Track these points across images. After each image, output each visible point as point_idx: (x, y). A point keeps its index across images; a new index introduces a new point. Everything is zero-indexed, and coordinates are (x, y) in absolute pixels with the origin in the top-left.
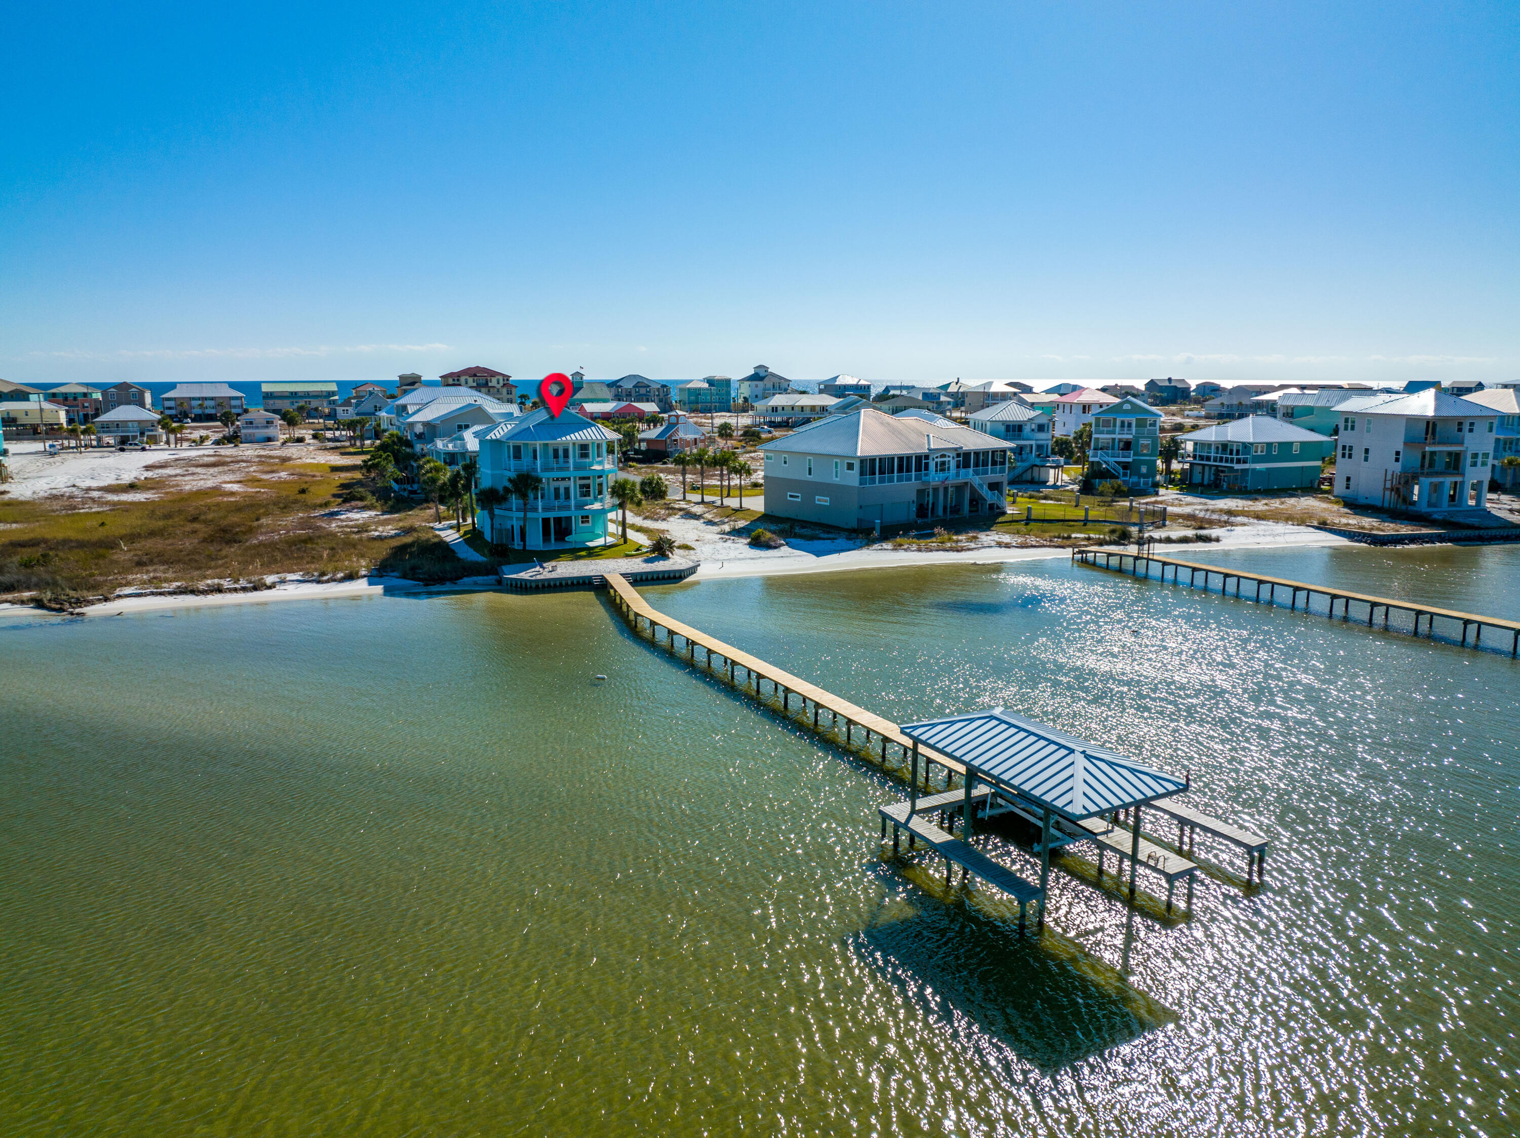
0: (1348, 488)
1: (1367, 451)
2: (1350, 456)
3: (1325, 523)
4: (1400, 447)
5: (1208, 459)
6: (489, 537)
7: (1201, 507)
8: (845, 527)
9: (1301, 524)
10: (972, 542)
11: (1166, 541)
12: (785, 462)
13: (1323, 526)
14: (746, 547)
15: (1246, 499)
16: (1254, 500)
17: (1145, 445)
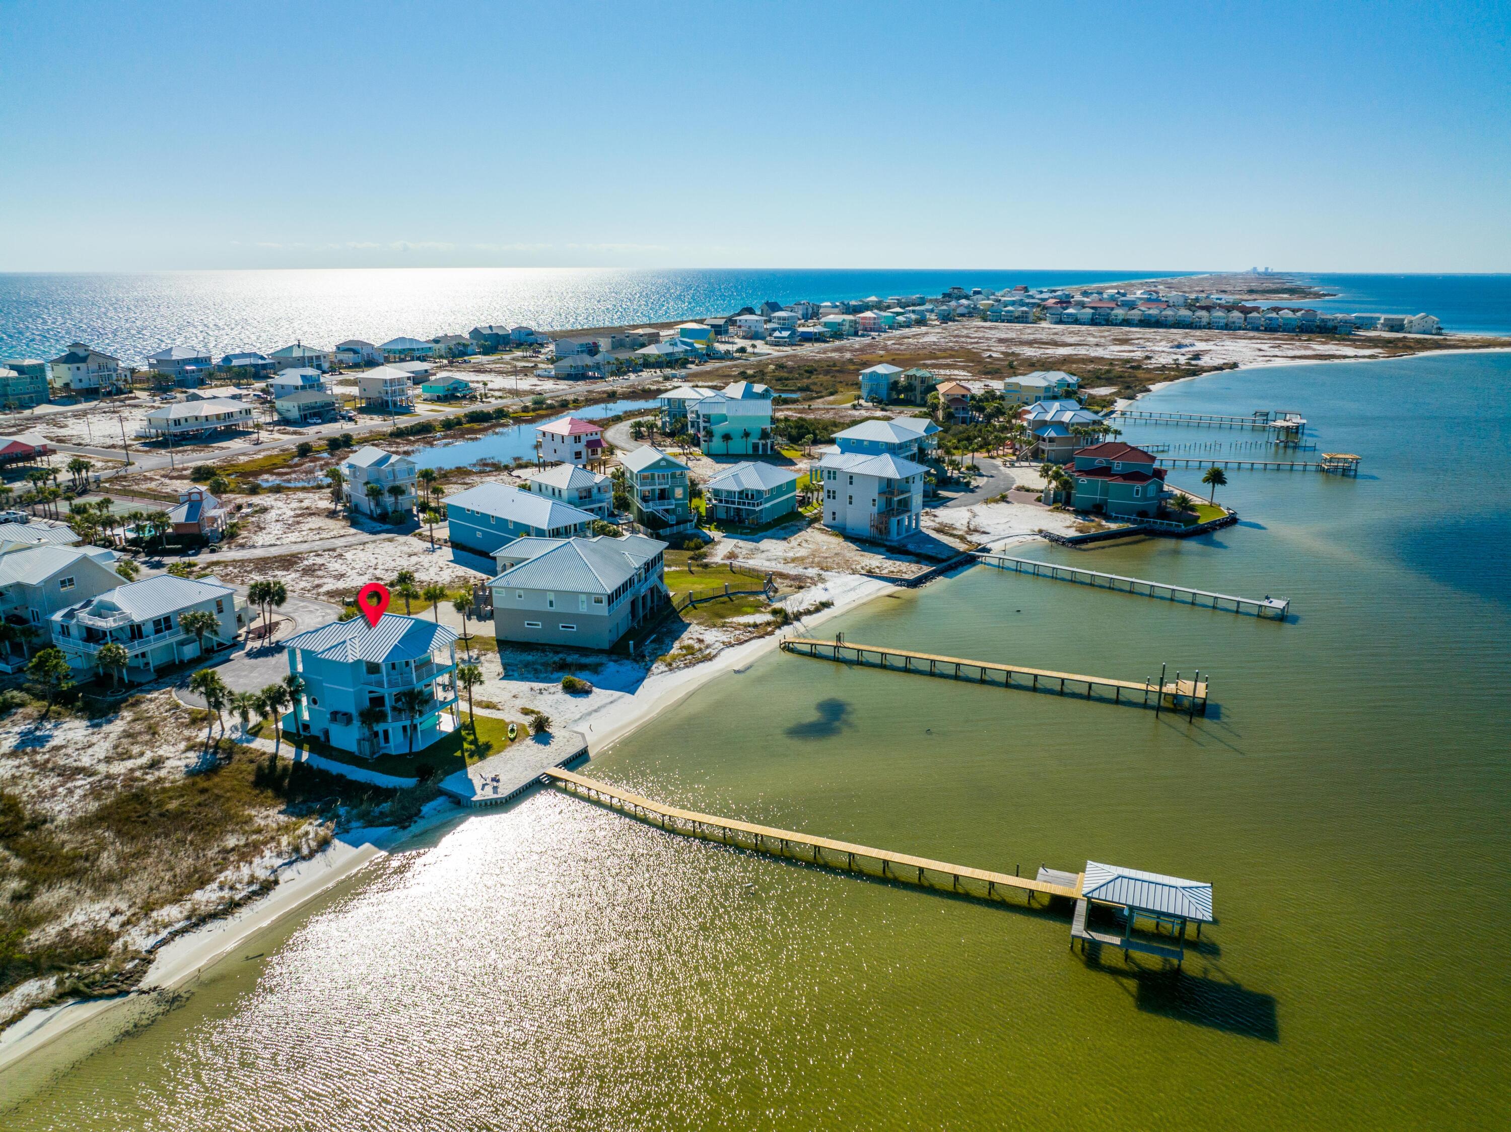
0: (834, 519)
1: (851, 497)
2: (834, 498)
3: (870, 571)
4: (876, 496)
5: (733, 503)
6: (353, 748)
7: (764, 555)
8: (596, 648)
9: (854, 572)
10: (708, 647)
11: (808, 612)
12: (520, 596)
13: (870, 574)
14: (568, 697)
15: (778, 538)
16: (785, 539)
17: (679, 492)
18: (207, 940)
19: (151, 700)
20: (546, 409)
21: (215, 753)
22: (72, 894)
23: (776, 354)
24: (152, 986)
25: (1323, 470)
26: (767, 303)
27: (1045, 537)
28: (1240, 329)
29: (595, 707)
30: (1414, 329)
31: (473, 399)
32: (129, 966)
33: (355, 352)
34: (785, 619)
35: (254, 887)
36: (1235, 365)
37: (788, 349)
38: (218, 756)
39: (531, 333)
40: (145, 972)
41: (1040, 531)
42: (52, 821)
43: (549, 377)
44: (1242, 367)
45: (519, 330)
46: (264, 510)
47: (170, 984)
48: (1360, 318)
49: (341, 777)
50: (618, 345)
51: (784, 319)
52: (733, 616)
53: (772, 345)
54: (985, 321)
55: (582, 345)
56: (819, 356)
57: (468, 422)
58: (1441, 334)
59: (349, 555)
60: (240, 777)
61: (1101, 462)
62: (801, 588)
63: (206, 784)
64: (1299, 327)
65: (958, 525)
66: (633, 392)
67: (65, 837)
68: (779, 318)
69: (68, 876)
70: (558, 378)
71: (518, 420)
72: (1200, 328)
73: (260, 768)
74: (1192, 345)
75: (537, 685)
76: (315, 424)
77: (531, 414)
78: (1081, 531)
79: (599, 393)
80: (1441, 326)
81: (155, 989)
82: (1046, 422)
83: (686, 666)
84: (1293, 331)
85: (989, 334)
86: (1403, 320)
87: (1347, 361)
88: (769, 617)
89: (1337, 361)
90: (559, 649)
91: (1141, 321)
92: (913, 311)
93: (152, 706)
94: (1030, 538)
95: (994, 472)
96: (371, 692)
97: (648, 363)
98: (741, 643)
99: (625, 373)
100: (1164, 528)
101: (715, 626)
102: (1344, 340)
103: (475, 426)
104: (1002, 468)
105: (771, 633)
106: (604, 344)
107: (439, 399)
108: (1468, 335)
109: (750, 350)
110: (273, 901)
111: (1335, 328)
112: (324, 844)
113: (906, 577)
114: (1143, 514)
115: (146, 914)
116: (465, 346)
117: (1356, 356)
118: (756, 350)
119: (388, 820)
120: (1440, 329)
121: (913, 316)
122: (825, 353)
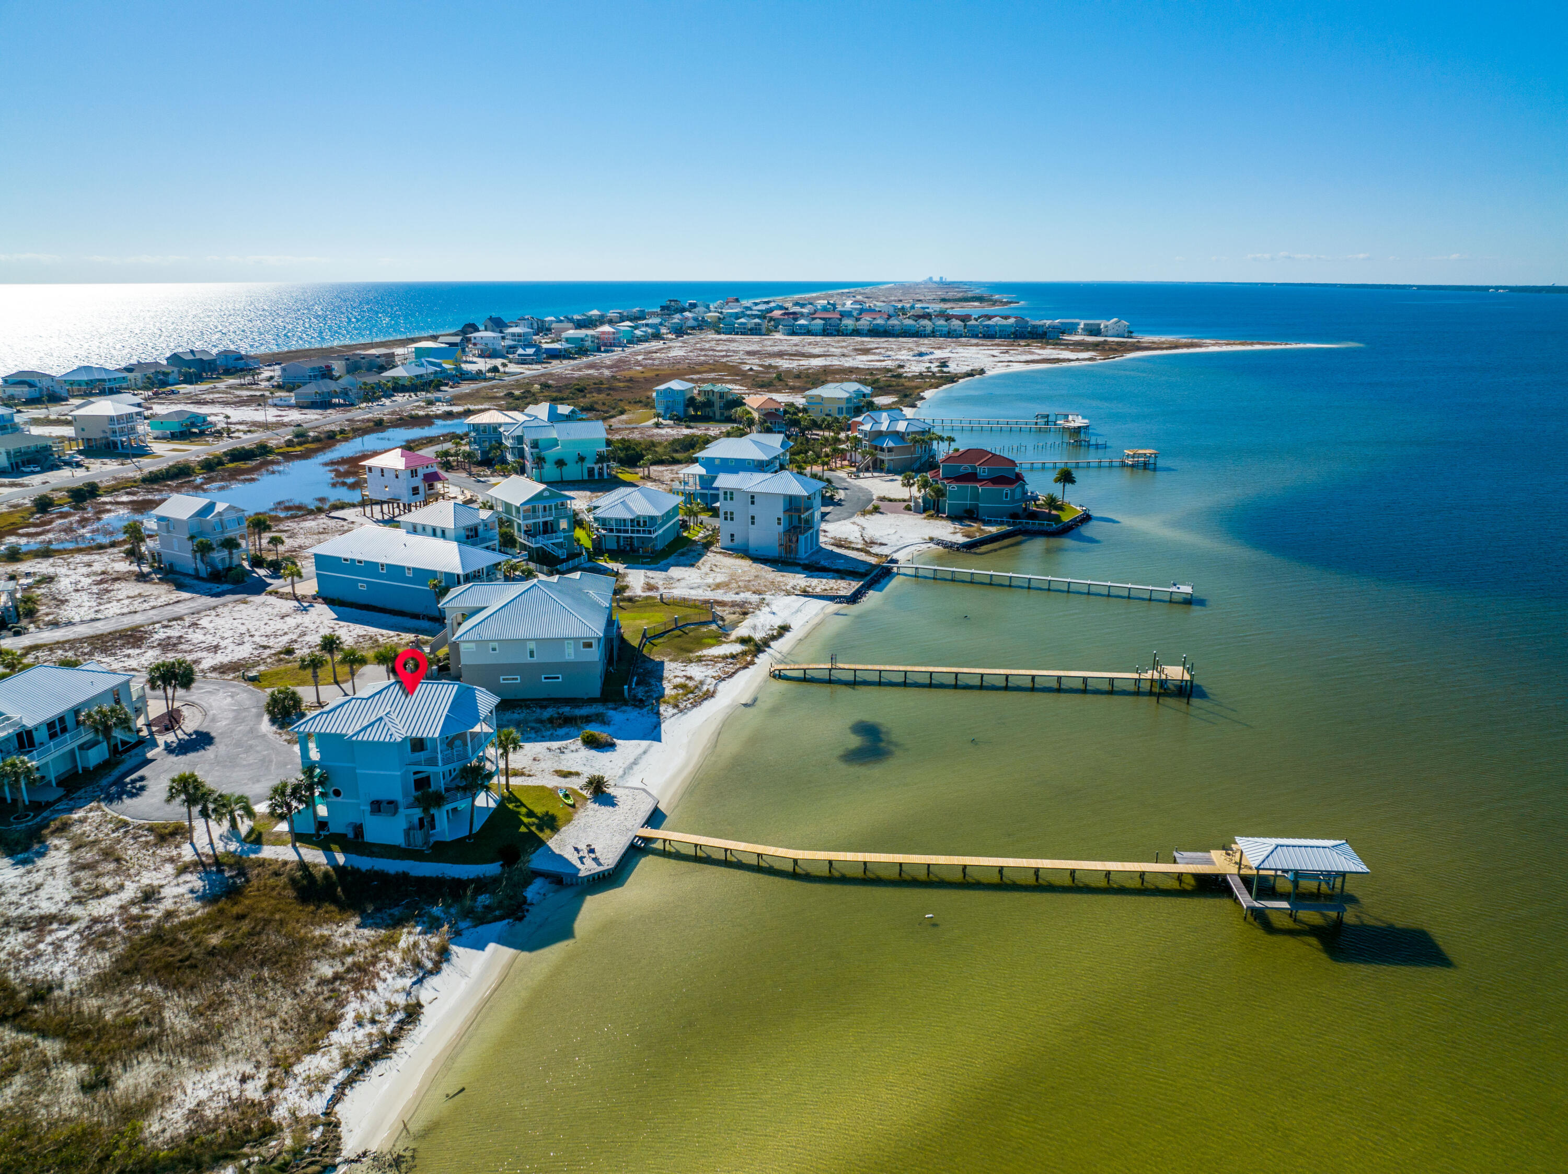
0: (732, 540)
1: (753, 518)
2: (732, 519)
4: (781, 515)
6: (399, 840)
7: (683, 583)
8: (586, 697)
9: (788, 594)
10: (702, 683)
11: (774, 638)
12: (494, 649)
13: (805, 593)
14: (593, 753)
15: (685, 565)
16: (692, 565)
17: (564, 524)
18: (386, 1087)
19: (82, 821)
20: (312, 442)
21: (219, 871)
22: (163, 1068)
23: (528, 372)
24: (360, 1152)
25: (1128, 466)
26: (491, 319)
27: (938, 544)
28: (961, 336)
29: (632, 760)
30: (1110, 333)
31: (218, 434)
32: (316, 1135)
33: (31, 385)
34: (755, 647)
35: (400, 1016)
36: (982, 372)
37: (539, 367)
38: (227, 874)
39: (240, 358)
40: (340, 1139)
41: (931, 539)
42: (61, 986)
43: (290, 407)
44: (989, 373)
45: (225, 354)
46: (49, 579)
47: (379, 1143)
48: (1062, 323)
49: (405, 876)
50: (354, 367)
51: (519, 335)
52: (701, 650)
53: (518, 363)
54: (719, 333)
55: (313, 369)
56: (577, 374)
57: (231, 461)
58: (1131, 337)
59: (204, 622)
60: (275, 893)
61: (966, 468)
62: (745, 614)
63: (236, 910)
64: (1014, 333)
65: (852, 538)
66: (401, 419)
67: (94, 1003)
68: (513, 335)
69: (139, 1048)
70: (300, 406)
71: (288, 457)
72: (926, 336)
73: (293, 881)
74: (932, 353)
75: (555, 745)
76: (33, 473)
77: (298, 448)
78: (968, 536)
79: (363, 421)
80: (1131, 329)
81: (365, 1154)
82: (881, 432)
83: (694, 705)
84: (1008, 337)
85: (733, 346)
86: (1099, 325)
87: (1072, 364)
88: (738, 648)
89: (1065, 364)
90: (545, 703)
91: (869, 331)
92: (647, 325)
93: (86, 828)
94: (925, 546)
95: (846, 485)
96: (415, 773)
97: (398, 387)
98: (731, 676)
99: (379, 398)
100: (1036, 527)
101: (691, 662)
102: (1057, 344)
103: (241, 465)
104: (849, 480)
105: (752, 663)
106: (338, 367)
107: (174, 437)
108: (1156, 338)
109: (501, 369)
110: (431, 1026)
111: (1045, 333)
112: (443, 954)
113: (841, 593)
114: (1014, 516)
115: (287, 1072)
116: (166, 374)
117: (1078, 359)
118: (507, 370)
119: (497, 913)
120: (1131, 332)
121: (650, 331)
122: (580, 370)
